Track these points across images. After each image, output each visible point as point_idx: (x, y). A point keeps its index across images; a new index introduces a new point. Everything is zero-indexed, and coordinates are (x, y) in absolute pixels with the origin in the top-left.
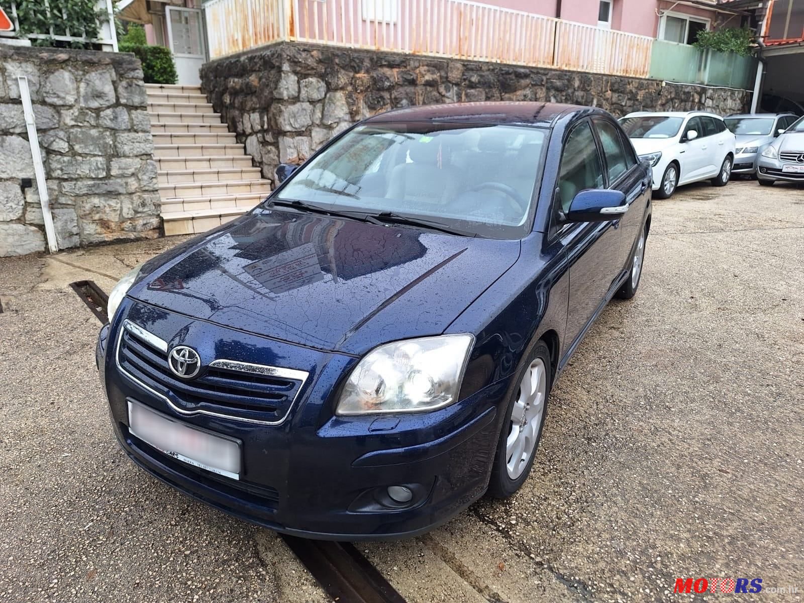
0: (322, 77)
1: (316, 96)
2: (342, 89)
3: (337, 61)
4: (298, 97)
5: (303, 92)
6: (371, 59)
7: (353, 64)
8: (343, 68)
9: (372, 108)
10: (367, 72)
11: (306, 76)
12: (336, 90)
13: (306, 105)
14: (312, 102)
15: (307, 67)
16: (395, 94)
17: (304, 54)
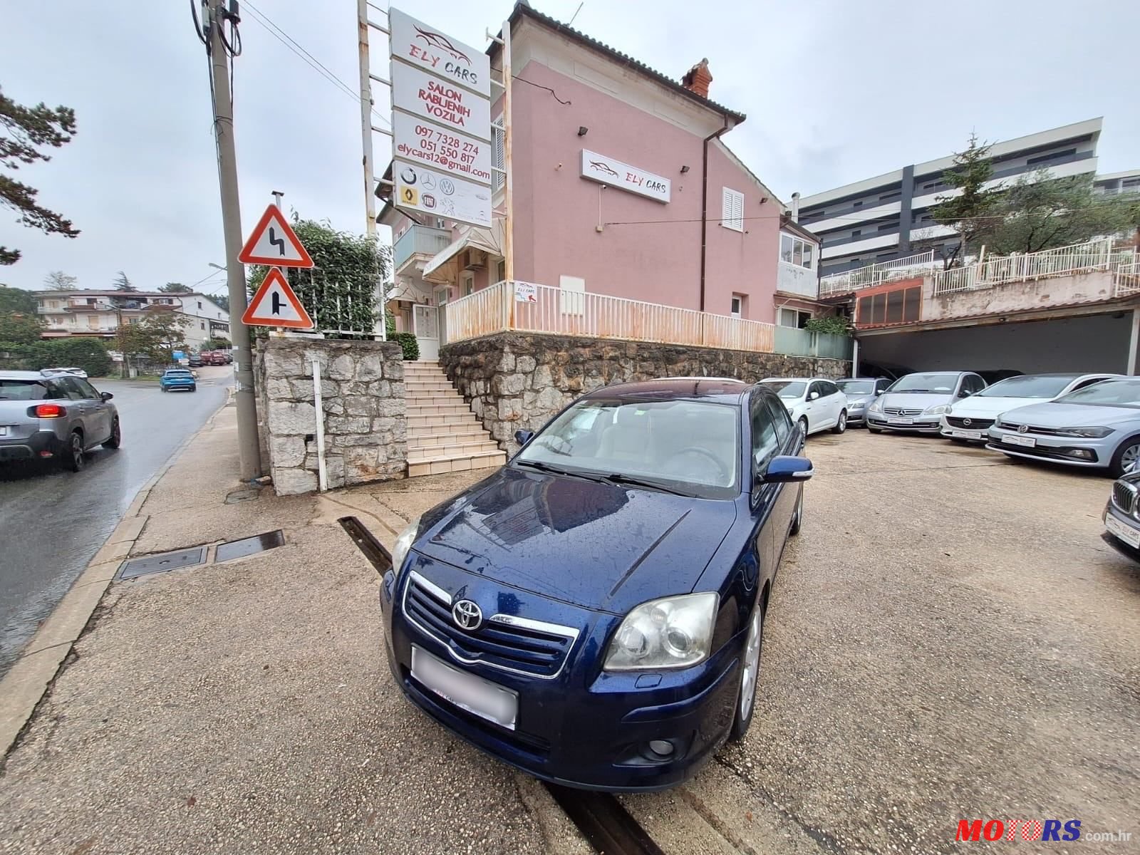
0: (533, 355)
1: (528, 369)
2: (548, 363)
3: (544, 344)
4: (515, 370)
5: (518, 366)
6: (570, 342)
7: (556, 346)
8: (548, 349)
9: (570, 376)
10: (567, 351)
11: (521, 355)
12: (543, 364)
13: (521, 376)
14: (525, 373)
15: (522, 349)
16: (587, 366)
17: (520, 340)
